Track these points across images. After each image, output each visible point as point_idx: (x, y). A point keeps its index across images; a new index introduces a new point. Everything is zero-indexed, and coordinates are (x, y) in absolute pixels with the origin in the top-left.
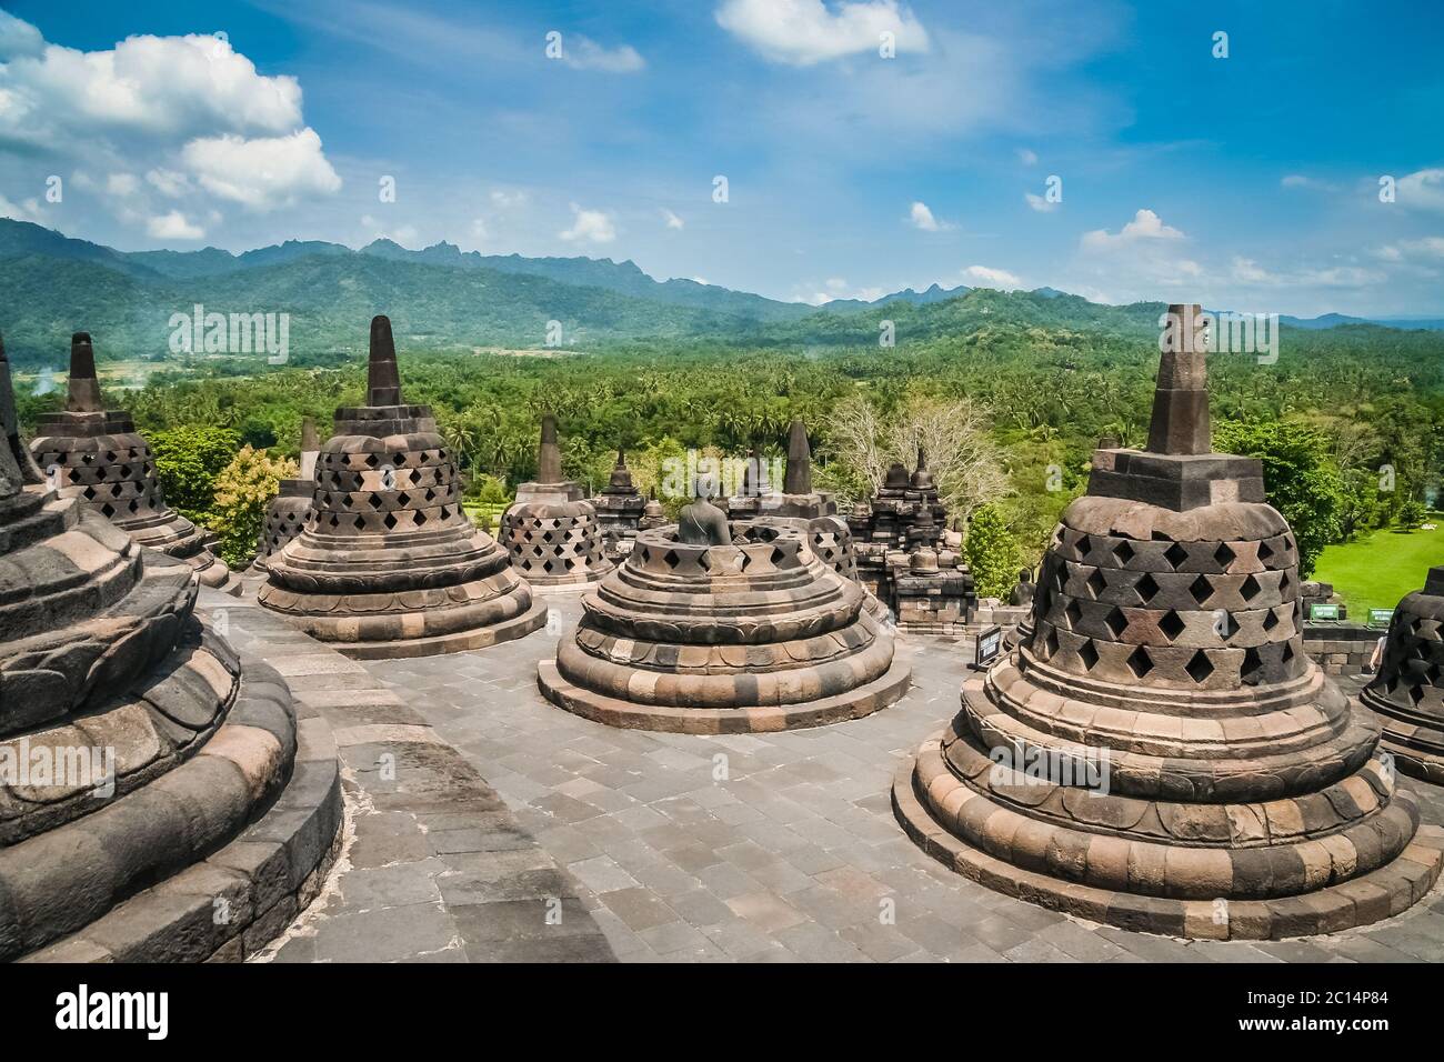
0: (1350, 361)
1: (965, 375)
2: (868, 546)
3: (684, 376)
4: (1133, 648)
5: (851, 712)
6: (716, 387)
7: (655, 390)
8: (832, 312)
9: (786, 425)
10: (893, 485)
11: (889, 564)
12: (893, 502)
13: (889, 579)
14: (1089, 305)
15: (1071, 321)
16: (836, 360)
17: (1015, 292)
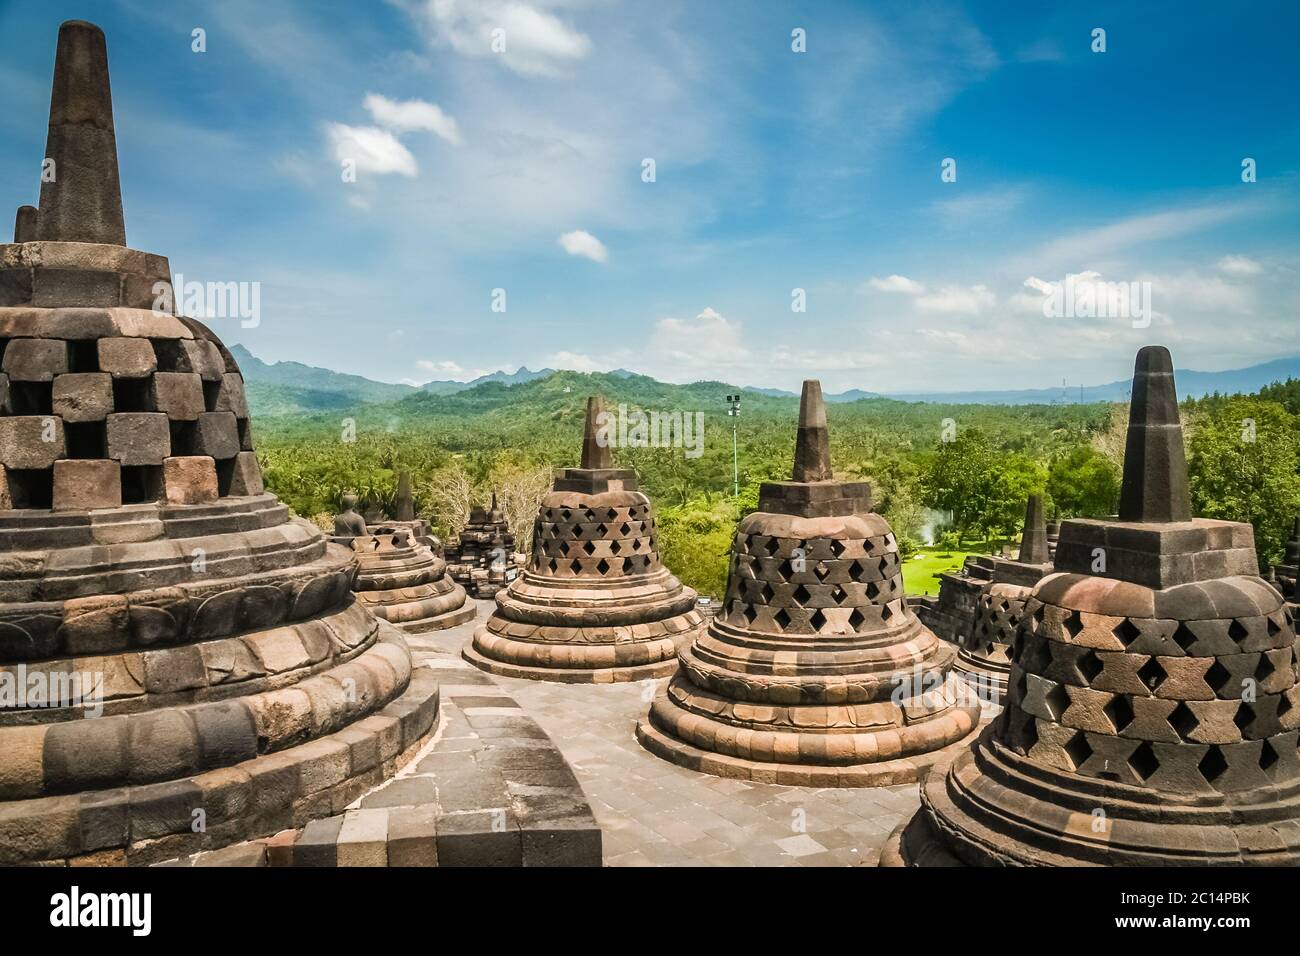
0: (868, 429)
1: (551, 446)
2: (458, 567)
3: (295, 451)
4: (572, 560)
5: (440, 625)
6: (325, 461)
7: (266, 465)
8: (431, 391)
9: (391, 494)
10: (475, 521)
11: (473, 578)
12: (475, 534)
13: (474, 589)
14: (657, 384)
15: (642, 398)
16: (436, 435)
17: (594, 374)
